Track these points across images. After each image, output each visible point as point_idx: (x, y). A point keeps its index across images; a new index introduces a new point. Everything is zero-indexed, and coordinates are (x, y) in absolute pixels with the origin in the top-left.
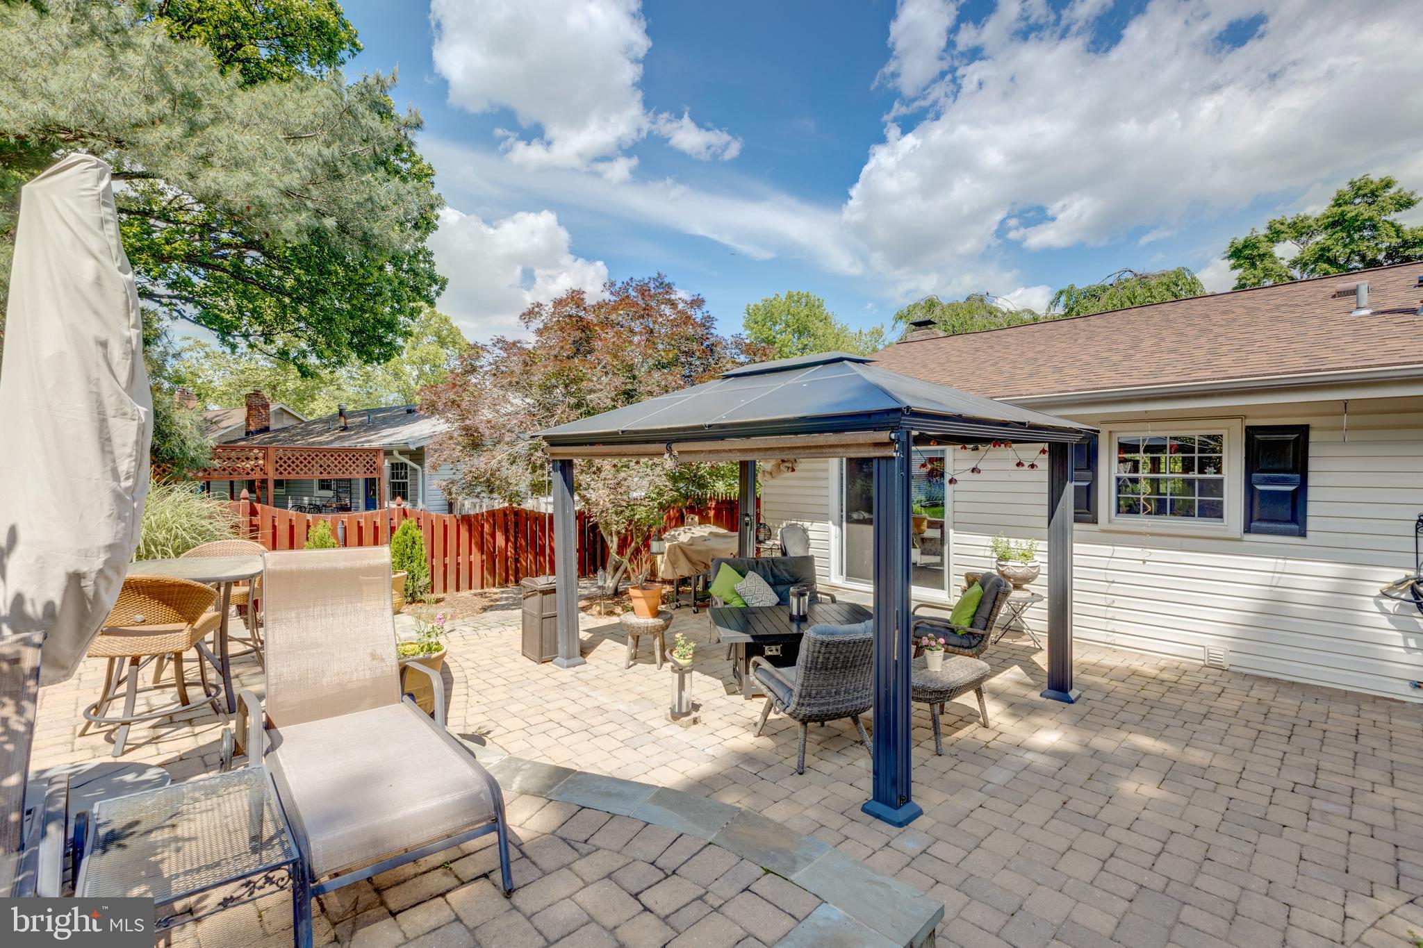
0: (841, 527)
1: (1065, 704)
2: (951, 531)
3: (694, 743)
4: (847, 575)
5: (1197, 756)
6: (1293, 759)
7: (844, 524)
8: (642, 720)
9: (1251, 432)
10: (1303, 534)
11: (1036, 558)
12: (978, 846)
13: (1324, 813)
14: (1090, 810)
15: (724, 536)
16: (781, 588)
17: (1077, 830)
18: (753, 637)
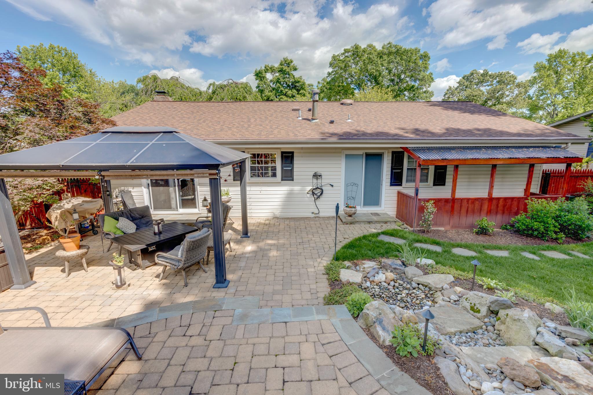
0: (149, 188)
1: (248, 238)
2: (198, 187)
3: (136, 293)
4: (154, 209)
5: (281, 241)
6: (298, 237)
7: (150, 187)
8: (101, 294)
9: (282, 153)
10: (293, 180)
11: (230, 194)
12: (248, 284)
13: (306, 247)
14: (266, 264)
15: (91, 202)
16: (136, 221)
17: (266, 270)
18: (146, 245)
